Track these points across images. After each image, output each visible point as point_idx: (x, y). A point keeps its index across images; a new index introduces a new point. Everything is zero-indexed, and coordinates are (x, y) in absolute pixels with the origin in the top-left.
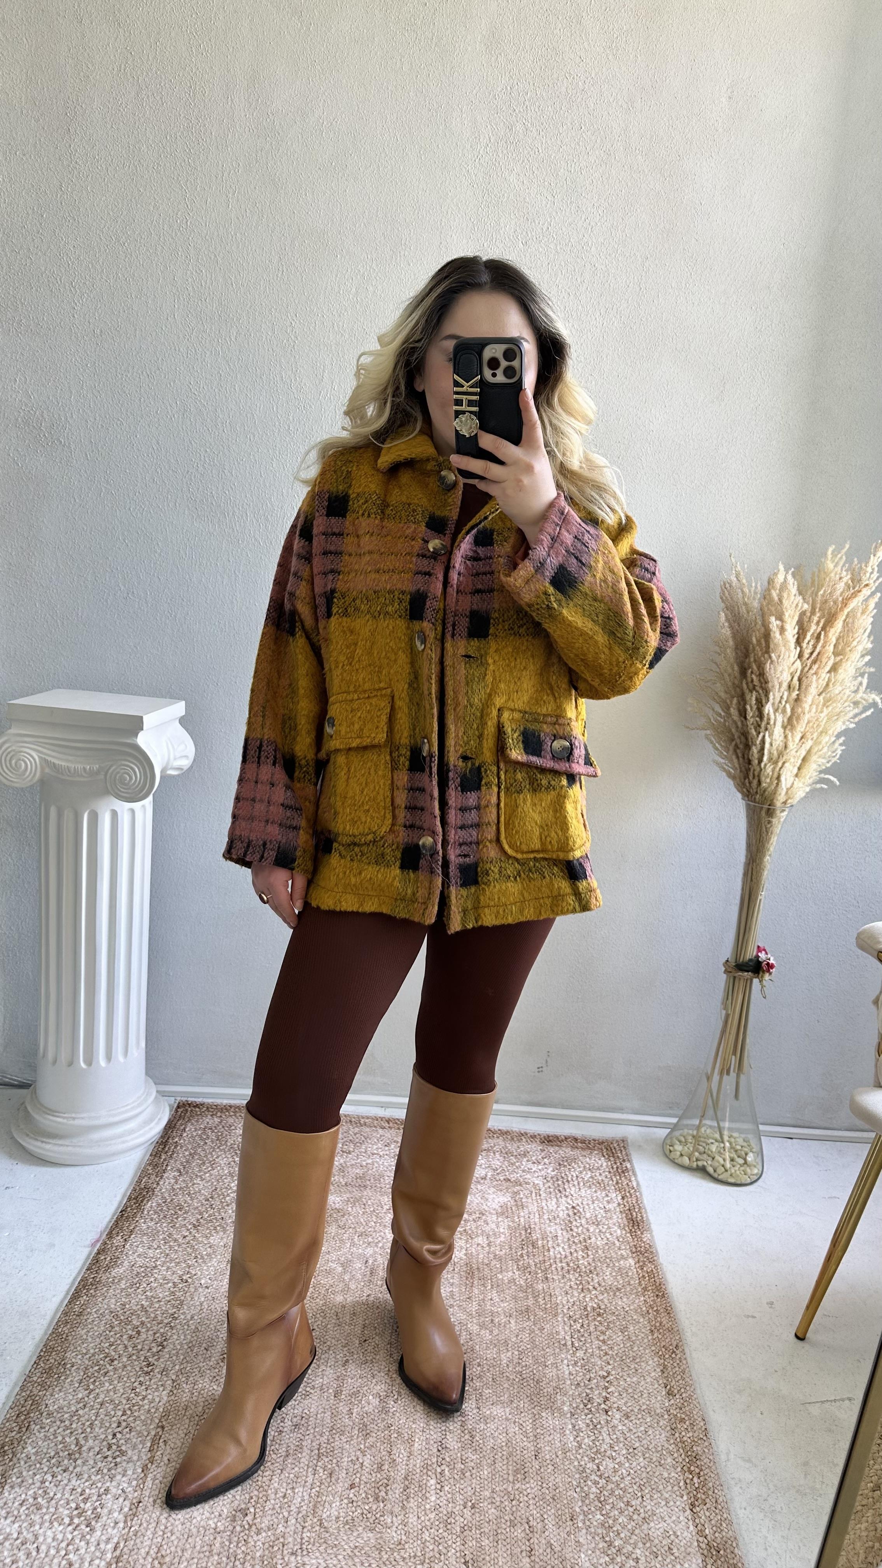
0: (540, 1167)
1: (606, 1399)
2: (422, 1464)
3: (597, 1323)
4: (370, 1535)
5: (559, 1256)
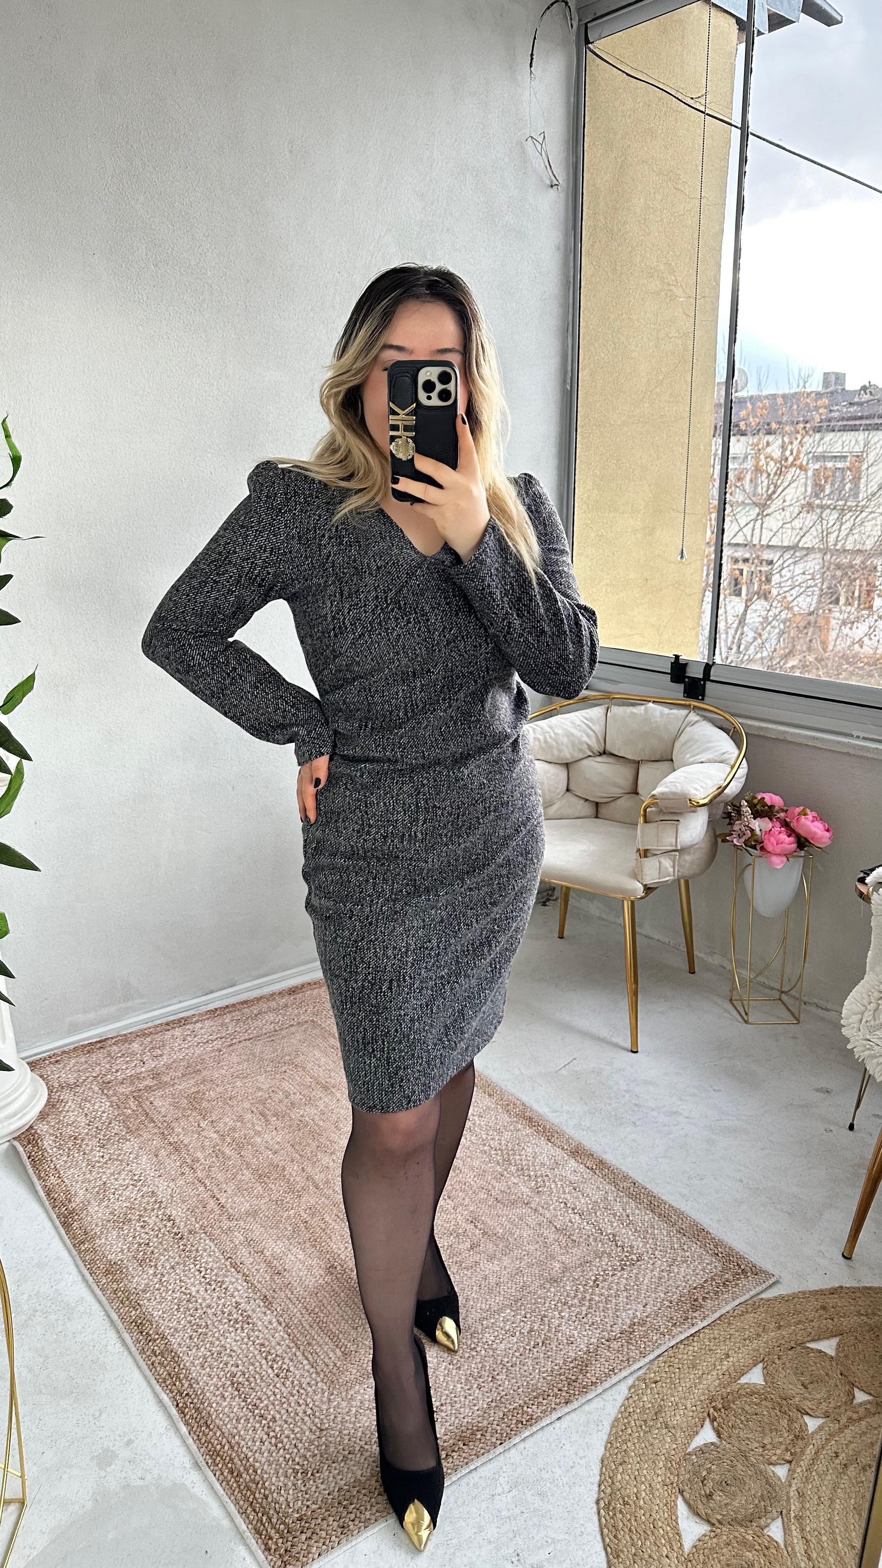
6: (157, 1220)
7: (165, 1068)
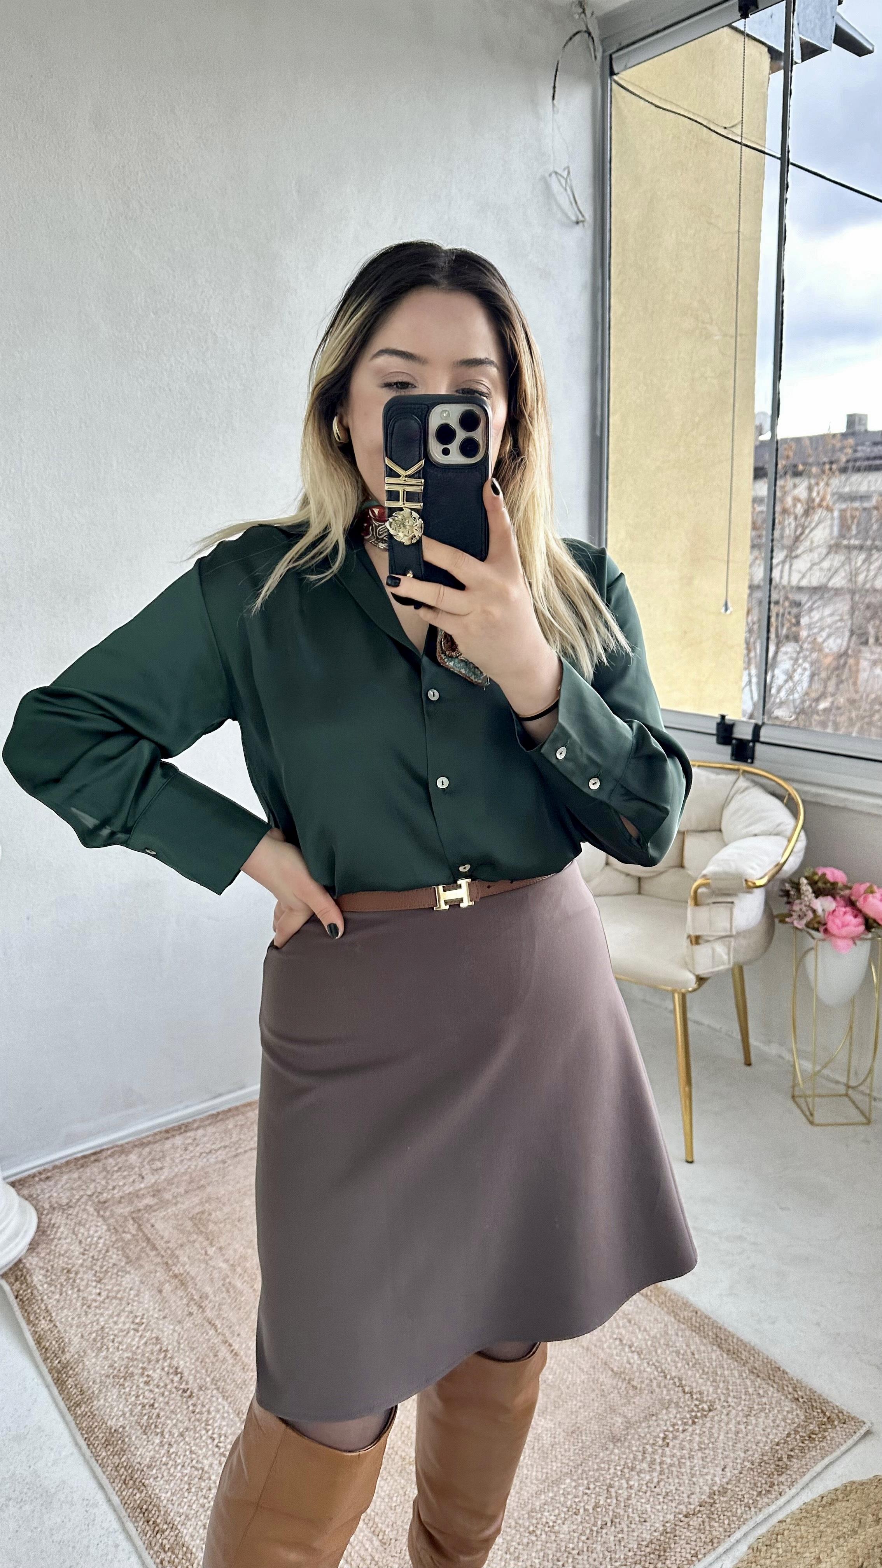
6: (163, 1373)
7: (166, 1183)
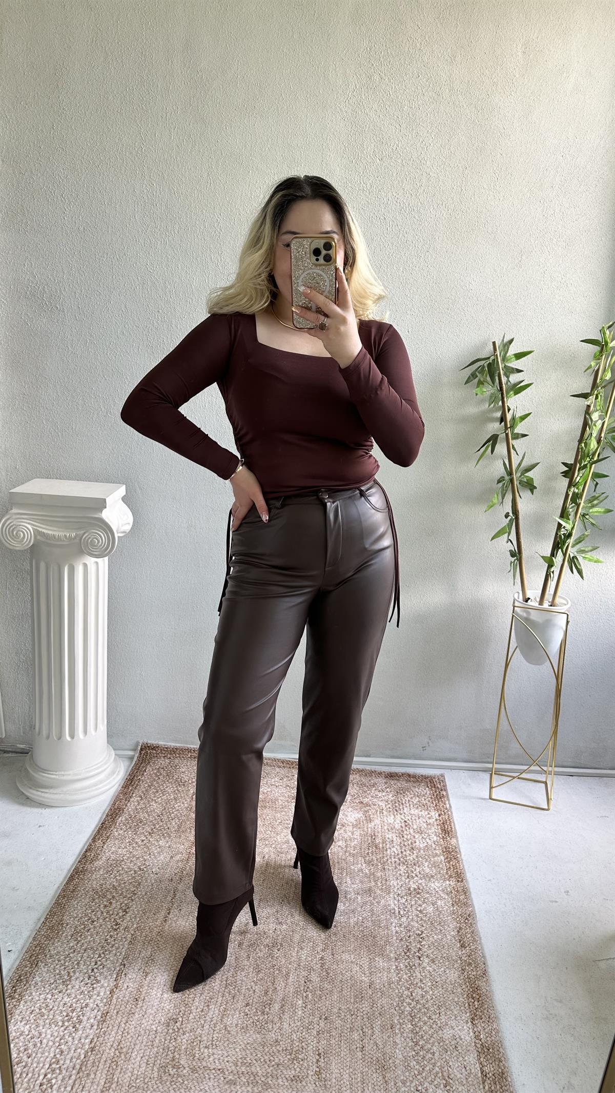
0: (384, 794)
1: (420, 949)
2: (294, 990)
3: (417, 899)
4: (258, 1036)
5: (393, 854)
